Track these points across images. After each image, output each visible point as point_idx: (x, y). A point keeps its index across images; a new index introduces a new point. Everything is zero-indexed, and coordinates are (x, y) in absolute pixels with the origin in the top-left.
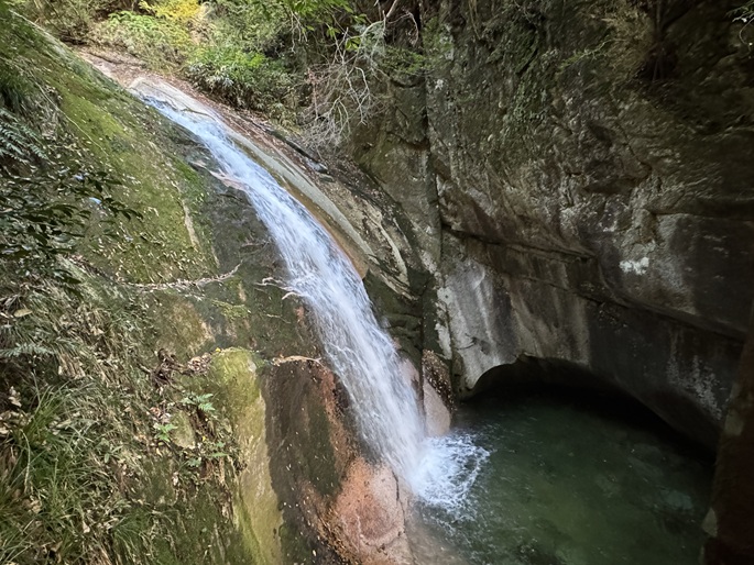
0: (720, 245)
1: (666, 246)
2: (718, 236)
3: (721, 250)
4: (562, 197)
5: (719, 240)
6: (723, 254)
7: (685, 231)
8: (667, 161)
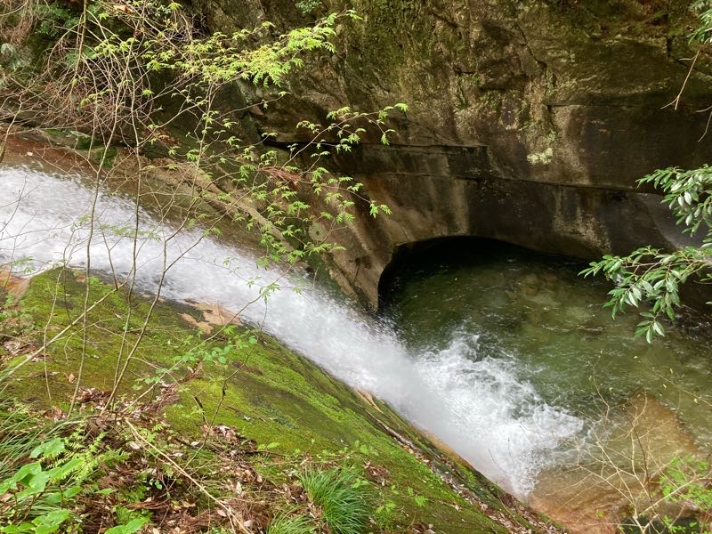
0: (603, 127)
1: (563, 134)
2: (603, 120)
3: (604, 131)
4: (454, 98)
5: (603, 123)
6: (606, 133)
7: (577, 119)
8: (563, 61)
